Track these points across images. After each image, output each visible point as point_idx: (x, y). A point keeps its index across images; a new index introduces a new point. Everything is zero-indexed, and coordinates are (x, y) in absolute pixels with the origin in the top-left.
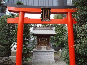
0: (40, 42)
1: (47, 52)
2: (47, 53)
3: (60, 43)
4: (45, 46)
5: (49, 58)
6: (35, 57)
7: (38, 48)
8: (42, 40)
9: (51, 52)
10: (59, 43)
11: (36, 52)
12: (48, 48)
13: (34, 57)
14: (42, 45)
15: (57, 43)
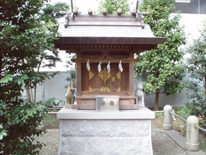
0: (91, 75)
1: (123, 123)
2: (120, 128)
3: (161, 83)
4: (114, 92)
5: (132, 147)
6: (67, 146)
7: (83, 104)
8: (100, 70)
9: (138, 123)
10: (157, 82)
11: (70, 123)
12: (126, 103)
13: (63, 144)
14: (102, 89)
15: (153, 83)
